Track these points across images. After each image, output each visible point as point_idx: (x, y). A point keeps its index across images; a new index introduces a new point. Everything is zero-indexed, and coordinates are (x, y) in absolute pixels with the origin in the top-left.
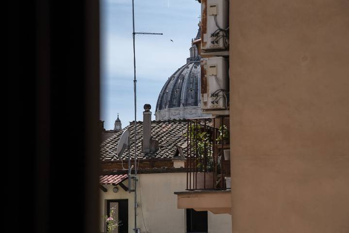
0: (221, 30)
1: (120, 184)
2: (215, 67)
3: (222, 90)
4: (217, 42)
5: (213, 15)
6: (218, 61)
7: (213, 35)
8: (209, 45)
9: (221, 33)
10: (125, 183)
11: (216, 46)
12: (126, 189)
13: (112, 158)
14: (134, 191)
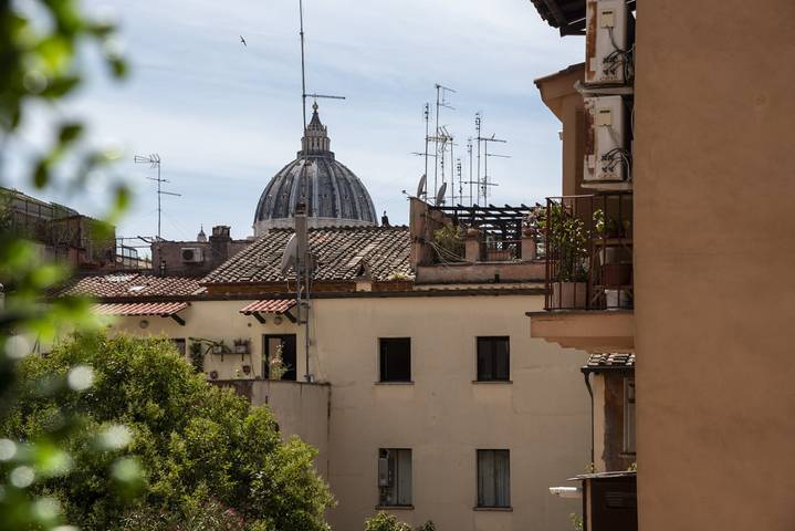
0: (620, 52)
1: (286, 313)
2: (608, 112)
3: (620, 150)
4: (613, 72)
5: (607, 27)
6: (614, 103)
7: (606, 60)
8: (599, 77)
9: (620, 57)
10: (292, 312)
11: (611, 78)
12: (293, 320)
13: (251, 278)
14: (305, 322)
